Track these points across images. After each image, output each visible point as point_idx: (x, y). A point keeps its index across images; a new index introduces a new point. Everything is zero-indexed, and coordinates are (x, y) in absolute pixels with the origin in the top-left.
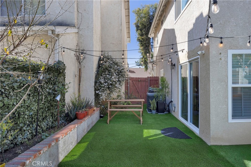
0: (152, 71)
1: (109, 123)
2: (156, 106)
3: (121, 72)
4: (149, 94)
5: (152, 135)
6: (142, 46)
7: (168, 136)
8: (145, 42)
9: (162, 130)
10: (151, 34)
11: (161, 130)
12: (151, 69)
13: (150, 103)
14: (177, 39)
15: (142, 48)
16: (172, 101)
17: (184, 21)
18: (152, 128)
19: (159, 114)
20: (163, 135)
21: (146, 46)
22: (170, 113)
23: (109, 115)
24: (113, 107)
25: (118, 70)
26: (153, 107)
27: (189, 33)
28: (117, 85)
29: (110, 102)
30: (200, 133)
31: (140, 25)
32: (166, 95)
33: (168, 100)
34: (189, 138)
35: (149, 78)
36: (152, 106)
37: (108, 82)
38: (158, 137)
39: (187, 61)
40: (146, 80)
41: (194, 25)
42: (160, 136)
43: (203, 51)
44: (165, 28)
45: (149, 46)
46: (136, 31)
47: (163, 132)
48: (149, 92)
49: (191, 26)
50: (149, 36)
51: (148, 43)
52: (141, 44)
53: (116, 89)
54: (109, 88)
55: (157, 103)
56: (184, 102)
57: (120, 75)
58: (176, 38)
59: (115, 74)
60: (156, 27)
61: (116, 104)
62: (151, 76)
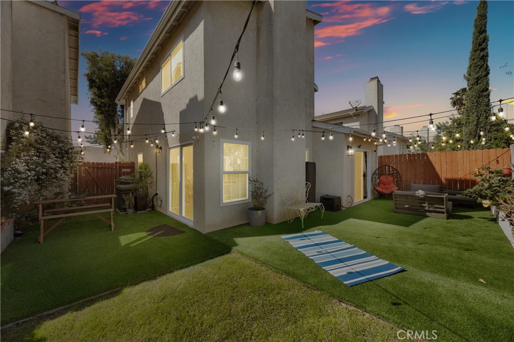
0: (120, 153)
1: (44, 242)
2: (133, 202)
3: (67, 152)
4: (122, 186)
5: (133, 240)
6: (100, 114)
7: (158, 236)
8: (107, 109)
9: (148, 231)
10: (121, 100)
11: (146, 231)
12: (117, 151)
13: (123, 199)
14: (164, 117)
15: (100, 117)
16: (157, 194)
17: (174, 98)
18: (132, 232)
19: (138, 212)
20: (150, 237)
21: (109, 115)
22: (155, 210)
23: (42, 227)
24: (48, 213)
25: (61, 150)
26: (130, 204)
27: (181, 113)
28: (59, 175)
29: (42, 204)
30: (194, 224)
31: (97, 80)
32: (149, 187)
33: (151, 192)
34: (183, 232)
35: (118, 164)
36: (127, 203)
37: (37, 169)
38: (142, 241)
39: (179, 144)
40: (113, 166)
41: (187, 105)
42: (147, 239)
43: (198, 137)
44: (146, 98)
45: (114, 116)
46: (88, 88)
47: (149, 233)
48: (120, 184)
49: (184, 107)
50: (116, 101)
51: (112, 111)
52: (100, 110)
53: (56, 182)
54: (38, 180)
55: (135, 198)
56: (174, 193)
57: (65, 158)
58: (163, 114)
59: (52, 156)
60: (129, 92)
61: (53, 208)
62: (118, 160)
